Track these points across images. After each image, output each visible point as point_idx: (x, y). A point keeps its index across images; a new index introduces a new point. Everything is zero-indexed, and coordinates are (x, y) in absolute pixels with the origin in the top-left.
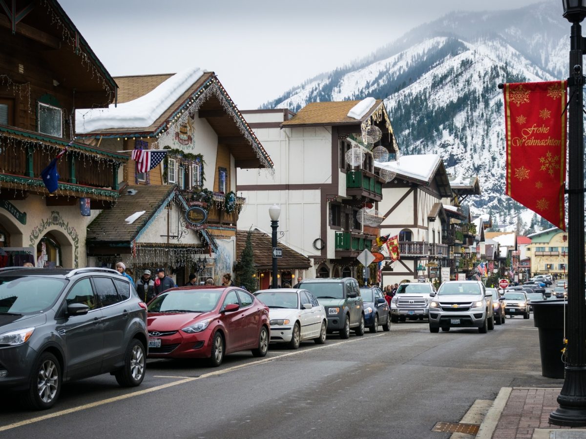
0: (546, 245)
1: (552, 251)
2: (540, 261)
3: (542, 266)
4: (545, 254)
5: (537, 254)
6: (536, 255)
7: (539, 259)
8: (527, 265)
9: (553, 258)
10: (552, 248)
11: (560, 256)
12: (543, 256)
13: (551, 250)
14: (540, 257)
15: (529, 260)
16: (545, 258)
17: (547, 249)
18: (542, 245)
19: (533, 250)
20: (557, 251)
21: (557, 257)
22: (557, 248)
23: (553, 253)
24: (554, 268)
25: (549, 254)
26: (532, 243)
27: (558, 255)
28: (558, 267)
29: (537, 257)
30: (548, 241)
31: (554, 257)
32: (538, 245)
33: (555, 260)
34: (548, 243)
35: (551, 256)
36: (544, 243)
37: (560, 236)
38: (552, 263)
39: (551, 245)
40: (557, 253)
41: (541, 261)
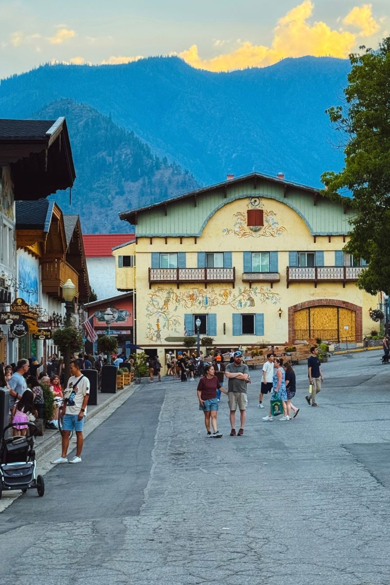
0: (188, 246)
1: (210, 266)
2: (167, 302)
3: (176, 322)
4: (183, 275)
5: (157, 276)
6: (152, 283)
7: (162, 294)
8: (120, 319)
9: (215, 293)
10: (209, 255)
11: (240, 286)
12: (179, 283)
13: (204, 264)
14: (167, 287)
15: (127, 300)
16: (184, 291)
17: (192, 261)
18: (173, 246)
19: (143, 263)
20: (227, 265)
21: (229, 288)
22: (227, 255)
23: (212, 274)
24: (219, 327)
25: (199, 275)
26: (137, 239)
27: (232, 283)
28: (230, 326)
29: (155, 288)
30: (195, 231)
31: (218, 290)
32: (159, 246)
33: (220, 299)
34: (195, 238)
35: (206, 283)
36: (181, 238)
37: (239, 213)
38: (210, 310)
39: (204, 245)
40: (227, 275)
41: (172, 305)
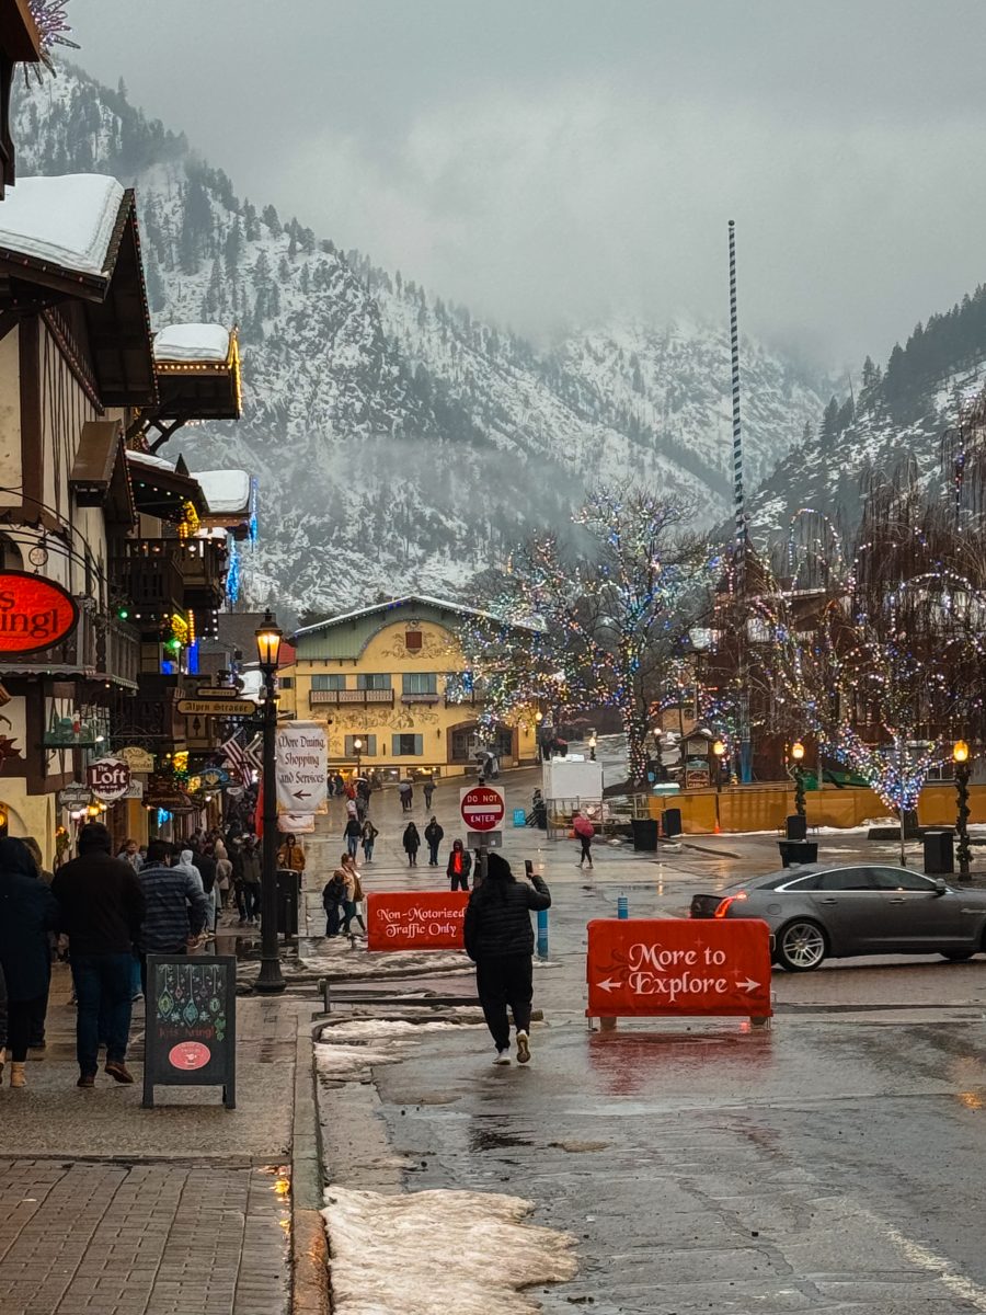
0: (346, 669)
1: (369, 687)
2: (327, 723)
4: (343, 698)
5: (317, 698)
6: (312, 705)
7: (322, 716)
9: (374, 715)
10: (369, 677)
11: (398, 707)
12: (338, 705)
13: (363, 686)
14: (328, 709)
16: (345, 713)
17: (351, 683)
18: (333, 669)
19: (303, 686)
20: (386, 687)
21: (388, 709)
22: (386, 677)
23: (372, 696)
24: (379, 747)
25: (359, 697)
26: (297, 662)
27: (391, 704)
28: (389, 746)
29: (316, 710)
30: (355, 654)
31: (378, 711)
32: (318, 669)
33: (380, 720)
34: (355, 661)
35: (366, 704)
36: (341, 661)
37: (398, 636)
38: (370, 731)
39: (366, 667)
40: (385, 696)
41: (332, 725)
